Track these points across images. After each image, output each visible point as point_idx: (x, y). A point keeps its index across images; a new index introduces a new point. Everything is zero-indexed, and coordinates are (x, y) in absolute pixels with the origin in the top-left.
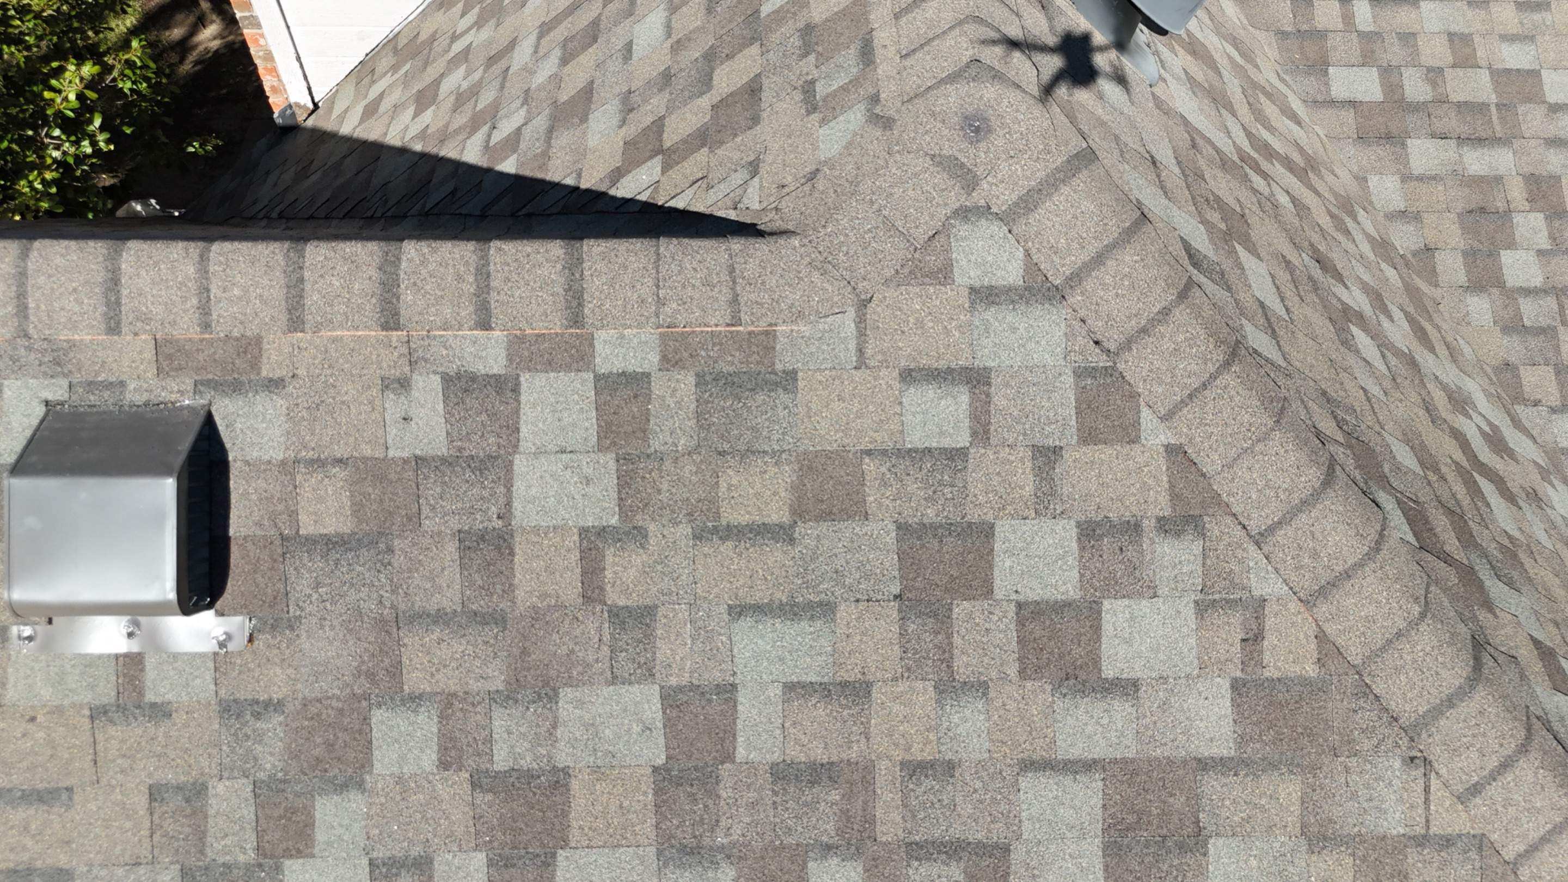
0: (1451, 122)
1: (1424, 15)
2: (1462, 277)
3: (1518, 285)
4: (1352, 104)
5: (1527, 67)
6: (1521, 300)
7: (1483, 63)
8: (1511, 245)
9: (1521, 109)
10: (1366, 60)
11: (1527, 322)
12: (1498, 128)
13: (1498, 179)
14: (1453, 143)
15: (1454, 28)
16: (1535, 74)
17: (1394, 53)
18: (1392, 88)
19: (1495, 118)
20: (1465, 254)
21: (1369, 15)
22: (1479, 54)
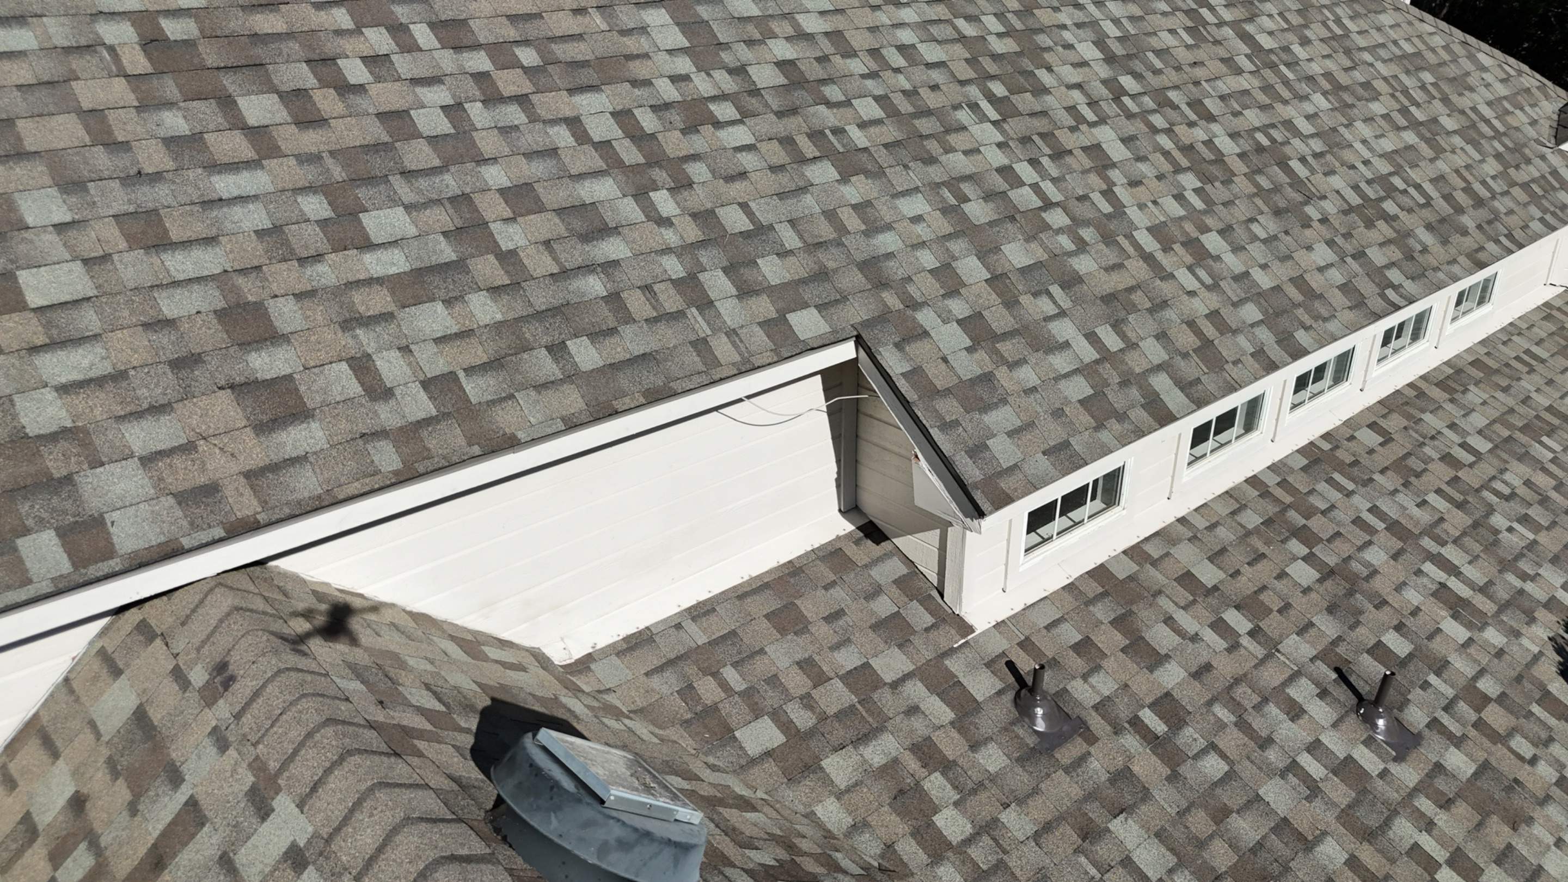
0: (839, 733)
1: (772, 657)
2: (922, 857)
3: (959, 839)
4: (768, 754)
5: (860, 663)
6: (969, 851)
7: (832, 675)
8: (936, 810)
9: (876, 696)
10: (757, 713)
11: (985, 867)
12: (870, 720)
13: (895, 761)
14: (850, 748)
15: (798, 657)
16: (866, 665)
17: (771, 698)
18: (786, 726)
19: (864, 713)
20: (913, 835)
21: (737, 676)
22: (824, 669)
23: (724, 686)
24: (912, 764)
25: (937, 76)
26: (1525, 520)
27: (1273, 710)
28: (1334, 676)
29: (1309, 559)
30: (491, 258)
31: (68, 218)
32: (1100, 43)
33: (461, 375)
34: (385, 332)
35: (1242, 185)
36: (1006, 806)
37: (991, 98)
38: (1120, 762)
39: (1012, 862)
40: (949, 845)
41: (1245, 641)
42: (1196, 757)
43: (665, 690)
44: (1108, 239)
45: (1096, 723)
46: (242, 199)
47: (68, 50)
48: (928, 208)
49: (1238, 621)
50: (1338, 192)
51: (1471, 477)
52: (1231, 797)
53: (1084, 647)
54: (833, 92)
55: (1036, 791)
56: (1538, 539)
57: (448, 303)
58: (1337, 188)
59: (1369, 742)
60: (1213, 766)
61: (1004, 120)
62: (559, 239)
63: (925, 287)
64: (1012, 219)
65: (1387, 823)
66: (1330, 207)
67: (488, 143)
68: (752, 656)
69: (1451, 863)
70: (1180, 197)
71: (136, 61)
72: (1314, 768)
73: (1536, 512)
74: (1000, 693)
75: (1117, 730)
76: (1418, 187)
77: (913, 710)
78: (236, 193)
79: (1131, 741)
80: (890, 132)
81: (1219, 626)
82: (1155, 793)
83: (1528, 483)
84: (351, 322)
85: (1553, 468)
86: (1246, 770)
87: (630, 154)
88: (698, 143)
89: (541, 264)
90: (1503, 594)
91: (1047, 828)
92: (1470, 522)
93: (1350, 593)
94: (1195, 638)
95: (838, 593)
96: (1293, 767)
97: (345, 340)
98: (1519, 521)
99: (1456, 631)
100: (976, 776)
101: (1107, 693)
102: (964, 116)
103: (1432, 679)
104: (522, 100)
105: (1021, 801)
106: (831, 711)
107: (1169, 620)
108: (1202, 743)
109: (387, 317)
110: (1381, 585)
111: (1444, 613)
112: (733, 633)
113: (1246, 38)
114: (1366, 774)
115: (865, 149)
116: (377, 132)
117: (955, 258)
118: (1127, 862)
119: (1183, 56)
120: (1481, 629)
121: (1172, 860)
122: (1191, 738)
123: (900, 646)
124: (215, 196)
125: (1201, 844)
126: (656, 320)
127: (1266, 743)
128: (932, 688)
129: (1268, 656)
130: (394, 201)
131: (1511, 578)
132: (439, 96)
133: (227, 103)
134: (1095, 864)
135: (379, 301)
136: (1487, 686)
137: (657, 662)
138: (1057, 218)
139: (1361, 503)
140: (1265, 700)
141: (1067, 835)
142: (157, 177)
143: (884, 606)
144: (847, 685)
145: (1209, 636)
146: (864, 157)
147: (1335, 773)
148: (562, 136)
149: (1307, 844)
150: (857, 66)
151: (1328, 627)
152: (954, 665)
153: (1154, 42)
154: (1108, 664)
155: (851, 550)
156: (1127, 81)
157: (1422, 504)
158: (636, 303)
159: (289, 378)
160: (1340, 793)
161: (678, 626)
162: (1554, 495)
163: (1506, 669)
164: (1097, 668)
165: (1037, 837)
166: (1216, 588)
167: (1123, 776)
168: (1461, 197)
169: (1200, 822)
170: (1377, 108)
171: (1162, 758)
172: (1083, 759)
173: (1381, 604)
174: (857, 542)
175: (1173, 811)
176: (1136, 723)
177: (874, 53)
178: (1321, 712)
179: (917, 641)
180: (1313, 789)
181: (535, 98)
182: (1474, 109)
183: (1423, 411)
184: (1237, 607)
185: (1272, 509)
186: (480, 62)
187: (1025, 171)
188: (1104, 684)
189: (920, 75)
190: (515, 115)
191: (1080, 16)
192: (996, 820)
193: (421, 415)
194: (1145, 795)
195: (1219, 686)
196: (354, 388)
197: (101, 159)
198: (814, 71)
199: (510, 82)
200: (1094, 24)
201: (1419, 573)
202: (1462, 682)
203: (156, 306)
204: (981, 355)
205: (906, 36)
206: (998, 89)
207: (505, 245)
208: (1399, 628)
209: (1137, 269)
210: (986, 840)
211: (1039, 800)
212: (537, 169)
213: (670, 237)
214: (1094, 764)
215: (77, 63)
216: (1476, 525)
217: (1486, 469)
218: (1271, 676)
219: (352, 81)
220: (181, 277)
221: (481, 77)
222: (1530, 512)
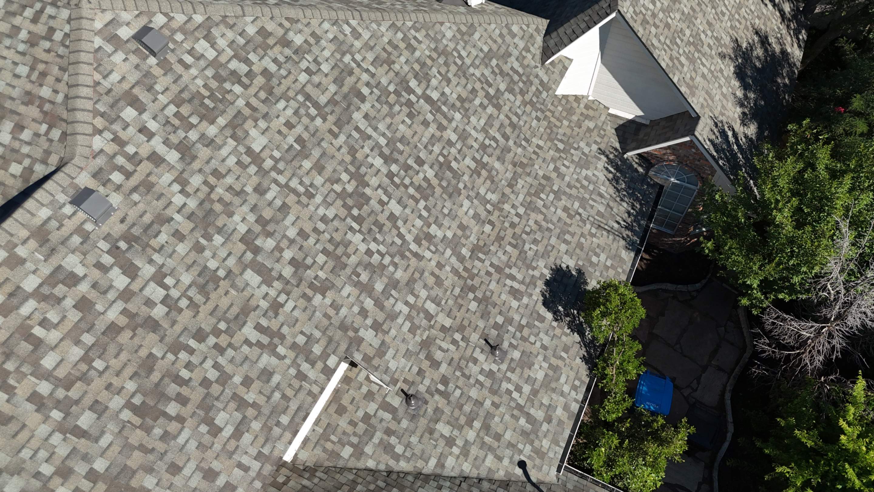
23: (333, 442)
24: (385, 437)
25: (336, 223)
26: (535, 242)
27: (471, 364)
28: (484, 342)
29: (475, 299)
30: (250, 408)
31: (157, 480)
32: (382, 155)
33: (261, 449)
34: (239, 451)
35: (438, 191)
36: (410, 436)
37: (354, 219)
38: (435, 406)
39: (415, 451)
40: (400, 456)
41: (462, 343)
42: (454, 392)
43: (319, 452)
44: (403, 257)
45: (427, 396)
46: (187, 441)
47: (120, 432)
48: (350, 288)
49: (458, 336)
50: (468, 167)
51: (518, 230)
52: (462, 401)
53: (421, 372)
54: (309, 261)
55: (417, 427)
56: (539, 248)
57: (248, 431)
58: (467, 164)
59: (495, 362)
60: (458, 392)
61: (361, 227)
62: (262, 387)
63: (358, 320)
64: (375, 272)
65: (500, 386)
66: (466, 178)
67: (229, 369)
68: (336, 428)
69: (515, 390)
70: (420, 217)
71: (137, 421)
72: (481, 378)
73: (538, 236)
74: (402, 401)
75: (433, 396)
76: (494, 139)
77: (382, 420)
78: (184, 440)
79: (437, 397)
80: (331, 264)
81: (454, 342)
82: (445, 410)
83: (536, 222)
84: (231, 455)
85: (544, 210)
86: (466, 389)
87: (265, 340)
88: (281, 318)
89: (261, 400)
90: (528, 280)
91: (421, 437)
92: (518, 253)
93: (487, 306)
94: (448, 350)
95: (351, 392)
96: (477, 381)
97: (232, 461)
98: (533, 243)
99: (515, 304)
100: (402, 432)
101: (428, 385)
102: (349, 235)
103: (510, 328)
104: (230, 345)
105: (413, 432)
106: (361, 434)
107: (440, 348)
108: (454, 387)
109: (237, 447)
110: (495, 298)
111: (512, 299)
112: (329, 424)
113: (428, 99)
114: (495, 373)
115: (326, 279)
116: (202, 391)
117: (363, 303)
118: (442, 435)
119: (409, 133)
120: (522, 300)
121: (451, 428)
122: (451, 386)
123: (372, 401)
124: (181, 446)
125: (457, 419)
126: (296, 394)
127: (469, 377)
128: (385, 410)
129: (468, 345)
130: (219, 410)
131: (531, 272)
132: (209, 363)
133: (165, 414)
134: (434, 441)
135: (233, 444)
136: (524, 322)
137: (313, 445)
138: (387, 260)
139: (487, 263)
140: (468, 362)
141: (427, 435)
142: (166, 452)
143: (364, 389)
144: (363, 422)
145: (452, 348)
146: (327, 282)
147: (487, 377)
148: (245, 349)
149: (482, 404)
150: (312, 240)
151: (481, 324)
152: (388, 399)
153: (399, 135)
154: (427, 374)
155: (350, 374)
156: (394, 168)
157: (505, 252)
158: (289, 393)
159: (227, 481)
160: (488, 383)
161: (314, 430)
162: (544, 224)
163: (528, 312)
164: (424, 378)
165: (420, 442)
166: (451, 327)
167: (437, 410)
168: (508, 130)
169: (457, 413)
170: (477, 102)
171: (444, 398)
172: (426, 410)
173: (495, 305)
174: (351, 370)
175: (449, 414)
176: (437, 390)
177: (315, 230)
178: (481, 357)
179: (376, 396)
180: (482, 385)
181: (232, 342)
182: (512, 68)
183: (504, 204)
184: (457, 331)
185: (462, 282)
186: (212, 340)
187: (373, 246)
188: (427, 382)
189: (331, 226)
190: (230, 352)
191: (370, 143)
192: (409, 442)
193: (259, 468)
194: (443, 412)
195: (456, 364)
196: (242, 473)
197: (151, 457)
198: (299, 256)
199: (223, 340)
200: (377, 144)
201: (505, 285)
202: (517, 324)
203: (190, 487)
204: (380, 335)
205: (321, 211)
206: (355, 212)
207: (251, 401)
208: (500, 313)
209: (413, 261)
210: (408, 449)
211: (418, 429)
212: (246, 366)
213: (288, 361)
214: (429, 410)
215: (125, 433)
216: (520, 252)
217: (524, 222)
218: (469, 352)
219: (187, 378)
220: (189, 475)
221: (216, 346)
222: (536, 237)
